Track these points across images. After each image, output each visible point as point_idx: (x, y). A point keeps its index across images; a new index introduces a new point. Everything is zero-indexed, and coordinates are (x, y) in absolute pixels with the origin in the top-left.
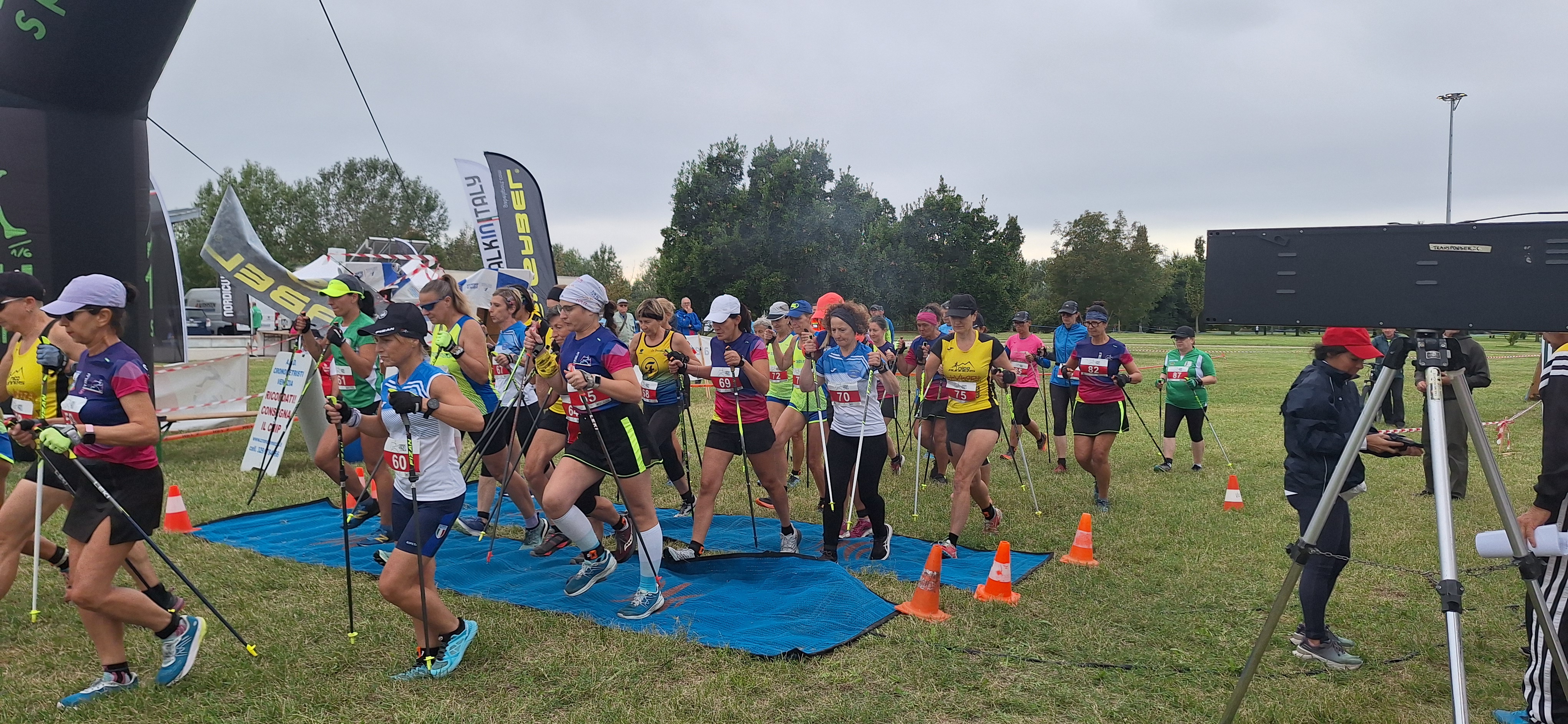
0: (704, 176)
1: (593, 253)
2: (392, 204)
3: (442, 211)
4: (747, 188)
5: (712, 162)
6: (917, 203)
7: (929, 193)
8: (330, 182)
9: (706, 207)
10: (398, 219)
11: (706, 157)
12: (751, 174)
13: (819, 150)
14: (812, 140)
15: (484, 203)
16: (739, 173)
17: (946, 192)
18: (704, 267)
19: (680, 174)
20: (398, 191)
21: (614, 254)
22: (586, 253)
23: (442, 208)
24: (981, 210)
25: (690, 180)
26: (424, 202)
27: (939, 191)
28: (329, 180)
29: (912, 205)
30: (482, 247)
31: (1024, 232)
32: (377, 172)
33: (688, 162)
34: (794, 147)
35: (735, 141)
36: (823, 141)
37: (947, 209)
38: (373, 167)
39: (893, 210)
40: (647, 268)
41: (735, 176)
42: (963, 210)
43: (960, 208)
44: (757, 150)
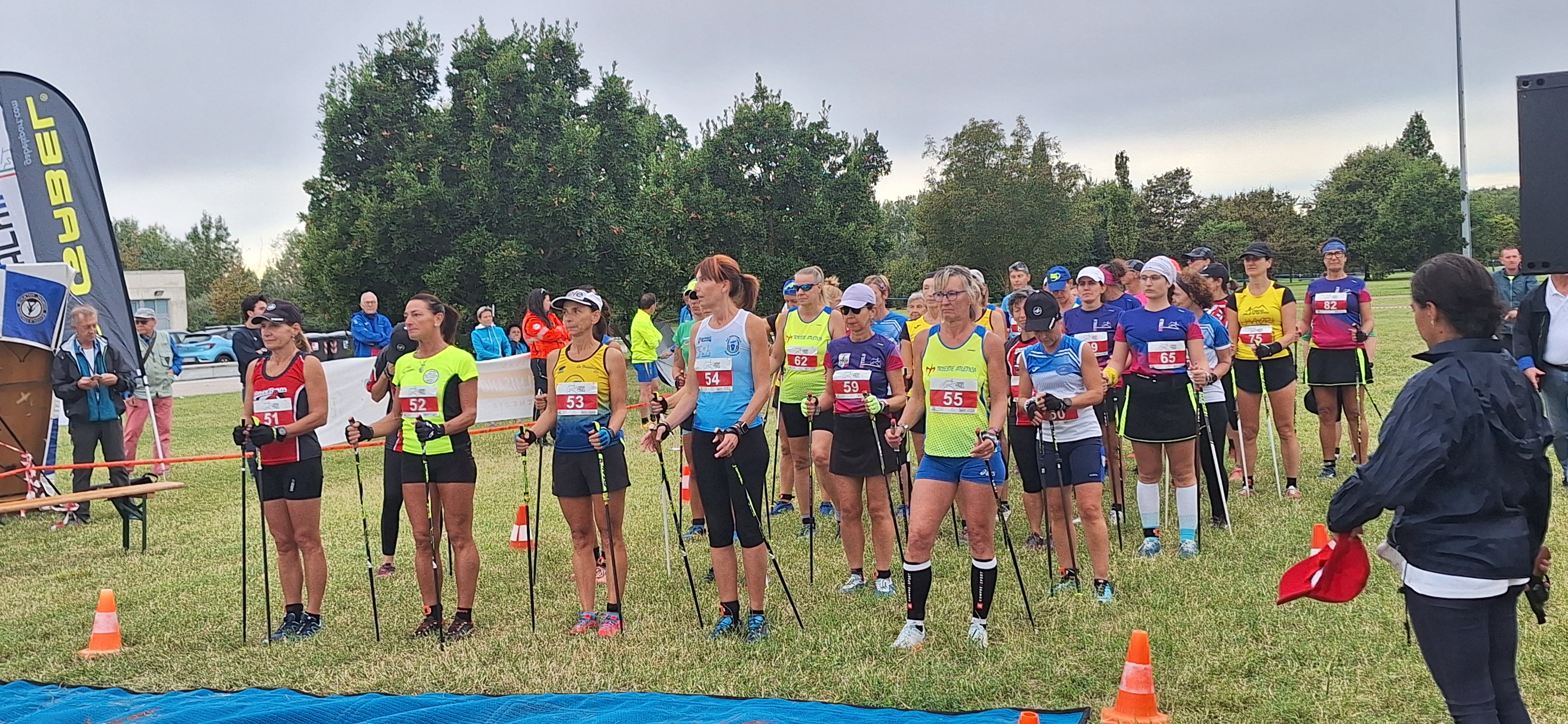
0: (370, 88)
4: (448, 105)
5: (383, 63)
6: (722, 117)
7: (740, 102)
9: (380, 139)
11: (373, 56)
12: (452, 81)
13: (562, 38)
14: (550, 23)
16: (431, 81)
18: (385, 241)
19: (329, 87)
24: (823, 124)
25: (349, 95)
27: (755, 98)
29: (716, 121)
31: (890, 157)
33: (342, 66)
34: (521, 34)
35: (419, 27)
36: (567, 23)
37: (771, 126)
40: (284, 249)
41: (425, 86)
42: (796, 127)
43: (789, 124)
44: (458, 42)
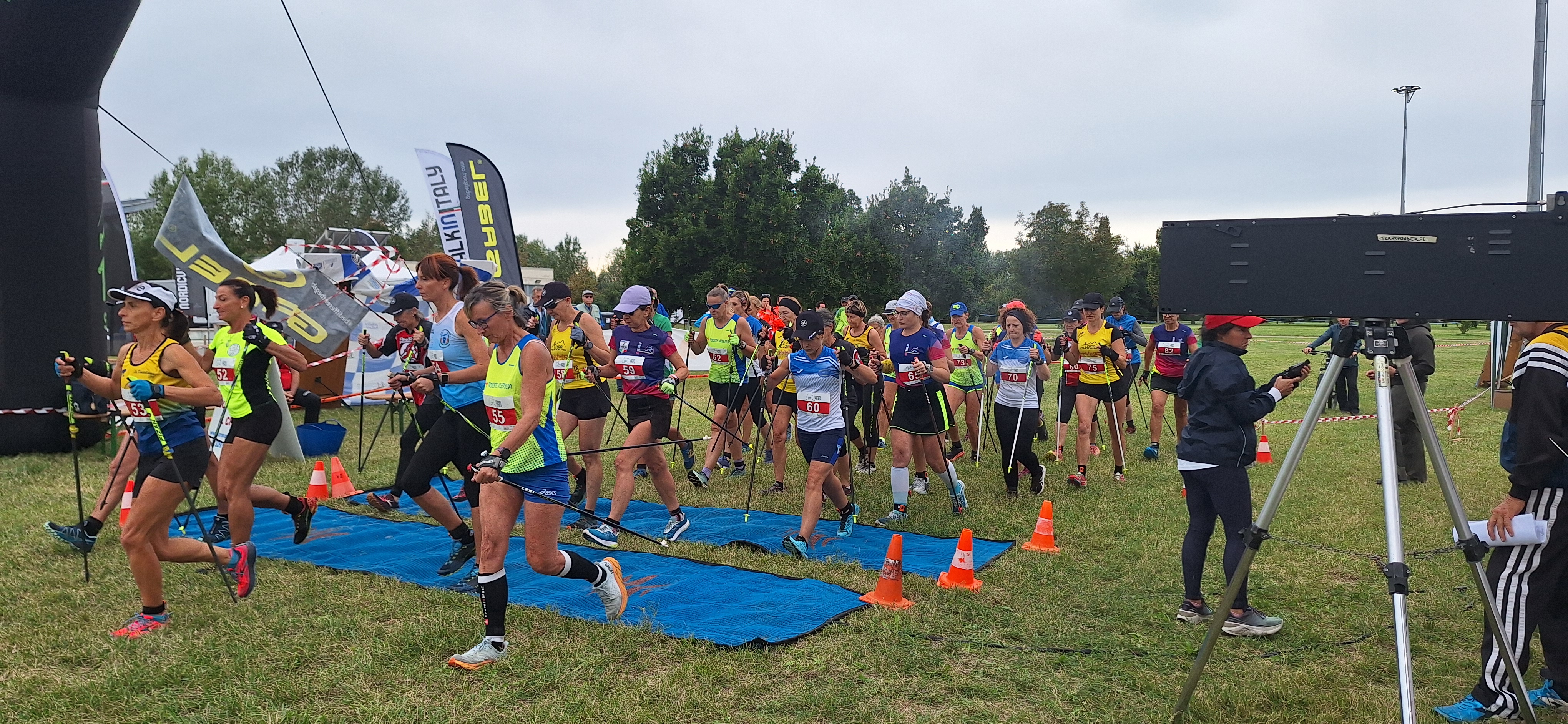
0: (668, 167)
1: (558, 244)
2: (352, 194)
3: (403, 202)
4: (713, 179)
5: (677, 152)
6: (882, 193)
7: (894, 184)
8: (288, 172)
9: (671, 198)
10: (358, 210)
11: (671, 148)
12: (716, 164)
13: (784, 141)
14: (778, 131)
15: (445, 194)
16: (704, 164)
17: (911, 183)
18: (670, 257)
19: (645, 165)
20: (358, 181)
21: (579, 245)
22: (551, 244)
23: (403, 198)
24: (947, 201)
25: (656, 170)
26: (384, 192)
27: (904, 182)
28: (287, 170)
29: (878, 196)
30: (444, 238)
31: (988, 223)
32: (336, 163)
33: (653, 152)
34: (760, 138)
35: (700, 132)
36: (788, 132)
37: (912, 200)
38: (332, 156)
39: (859, 201)
40: (613, 259)
41: (700, 166)
42: (928, 201)
43: (925, 199)
44: (722, 141)
